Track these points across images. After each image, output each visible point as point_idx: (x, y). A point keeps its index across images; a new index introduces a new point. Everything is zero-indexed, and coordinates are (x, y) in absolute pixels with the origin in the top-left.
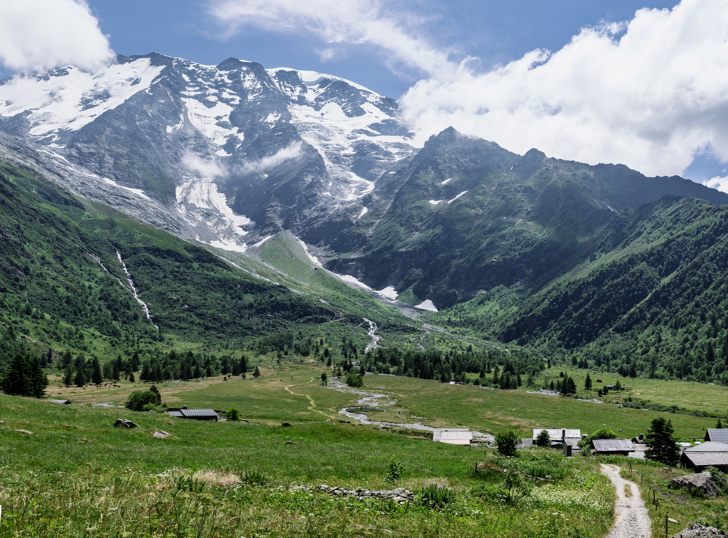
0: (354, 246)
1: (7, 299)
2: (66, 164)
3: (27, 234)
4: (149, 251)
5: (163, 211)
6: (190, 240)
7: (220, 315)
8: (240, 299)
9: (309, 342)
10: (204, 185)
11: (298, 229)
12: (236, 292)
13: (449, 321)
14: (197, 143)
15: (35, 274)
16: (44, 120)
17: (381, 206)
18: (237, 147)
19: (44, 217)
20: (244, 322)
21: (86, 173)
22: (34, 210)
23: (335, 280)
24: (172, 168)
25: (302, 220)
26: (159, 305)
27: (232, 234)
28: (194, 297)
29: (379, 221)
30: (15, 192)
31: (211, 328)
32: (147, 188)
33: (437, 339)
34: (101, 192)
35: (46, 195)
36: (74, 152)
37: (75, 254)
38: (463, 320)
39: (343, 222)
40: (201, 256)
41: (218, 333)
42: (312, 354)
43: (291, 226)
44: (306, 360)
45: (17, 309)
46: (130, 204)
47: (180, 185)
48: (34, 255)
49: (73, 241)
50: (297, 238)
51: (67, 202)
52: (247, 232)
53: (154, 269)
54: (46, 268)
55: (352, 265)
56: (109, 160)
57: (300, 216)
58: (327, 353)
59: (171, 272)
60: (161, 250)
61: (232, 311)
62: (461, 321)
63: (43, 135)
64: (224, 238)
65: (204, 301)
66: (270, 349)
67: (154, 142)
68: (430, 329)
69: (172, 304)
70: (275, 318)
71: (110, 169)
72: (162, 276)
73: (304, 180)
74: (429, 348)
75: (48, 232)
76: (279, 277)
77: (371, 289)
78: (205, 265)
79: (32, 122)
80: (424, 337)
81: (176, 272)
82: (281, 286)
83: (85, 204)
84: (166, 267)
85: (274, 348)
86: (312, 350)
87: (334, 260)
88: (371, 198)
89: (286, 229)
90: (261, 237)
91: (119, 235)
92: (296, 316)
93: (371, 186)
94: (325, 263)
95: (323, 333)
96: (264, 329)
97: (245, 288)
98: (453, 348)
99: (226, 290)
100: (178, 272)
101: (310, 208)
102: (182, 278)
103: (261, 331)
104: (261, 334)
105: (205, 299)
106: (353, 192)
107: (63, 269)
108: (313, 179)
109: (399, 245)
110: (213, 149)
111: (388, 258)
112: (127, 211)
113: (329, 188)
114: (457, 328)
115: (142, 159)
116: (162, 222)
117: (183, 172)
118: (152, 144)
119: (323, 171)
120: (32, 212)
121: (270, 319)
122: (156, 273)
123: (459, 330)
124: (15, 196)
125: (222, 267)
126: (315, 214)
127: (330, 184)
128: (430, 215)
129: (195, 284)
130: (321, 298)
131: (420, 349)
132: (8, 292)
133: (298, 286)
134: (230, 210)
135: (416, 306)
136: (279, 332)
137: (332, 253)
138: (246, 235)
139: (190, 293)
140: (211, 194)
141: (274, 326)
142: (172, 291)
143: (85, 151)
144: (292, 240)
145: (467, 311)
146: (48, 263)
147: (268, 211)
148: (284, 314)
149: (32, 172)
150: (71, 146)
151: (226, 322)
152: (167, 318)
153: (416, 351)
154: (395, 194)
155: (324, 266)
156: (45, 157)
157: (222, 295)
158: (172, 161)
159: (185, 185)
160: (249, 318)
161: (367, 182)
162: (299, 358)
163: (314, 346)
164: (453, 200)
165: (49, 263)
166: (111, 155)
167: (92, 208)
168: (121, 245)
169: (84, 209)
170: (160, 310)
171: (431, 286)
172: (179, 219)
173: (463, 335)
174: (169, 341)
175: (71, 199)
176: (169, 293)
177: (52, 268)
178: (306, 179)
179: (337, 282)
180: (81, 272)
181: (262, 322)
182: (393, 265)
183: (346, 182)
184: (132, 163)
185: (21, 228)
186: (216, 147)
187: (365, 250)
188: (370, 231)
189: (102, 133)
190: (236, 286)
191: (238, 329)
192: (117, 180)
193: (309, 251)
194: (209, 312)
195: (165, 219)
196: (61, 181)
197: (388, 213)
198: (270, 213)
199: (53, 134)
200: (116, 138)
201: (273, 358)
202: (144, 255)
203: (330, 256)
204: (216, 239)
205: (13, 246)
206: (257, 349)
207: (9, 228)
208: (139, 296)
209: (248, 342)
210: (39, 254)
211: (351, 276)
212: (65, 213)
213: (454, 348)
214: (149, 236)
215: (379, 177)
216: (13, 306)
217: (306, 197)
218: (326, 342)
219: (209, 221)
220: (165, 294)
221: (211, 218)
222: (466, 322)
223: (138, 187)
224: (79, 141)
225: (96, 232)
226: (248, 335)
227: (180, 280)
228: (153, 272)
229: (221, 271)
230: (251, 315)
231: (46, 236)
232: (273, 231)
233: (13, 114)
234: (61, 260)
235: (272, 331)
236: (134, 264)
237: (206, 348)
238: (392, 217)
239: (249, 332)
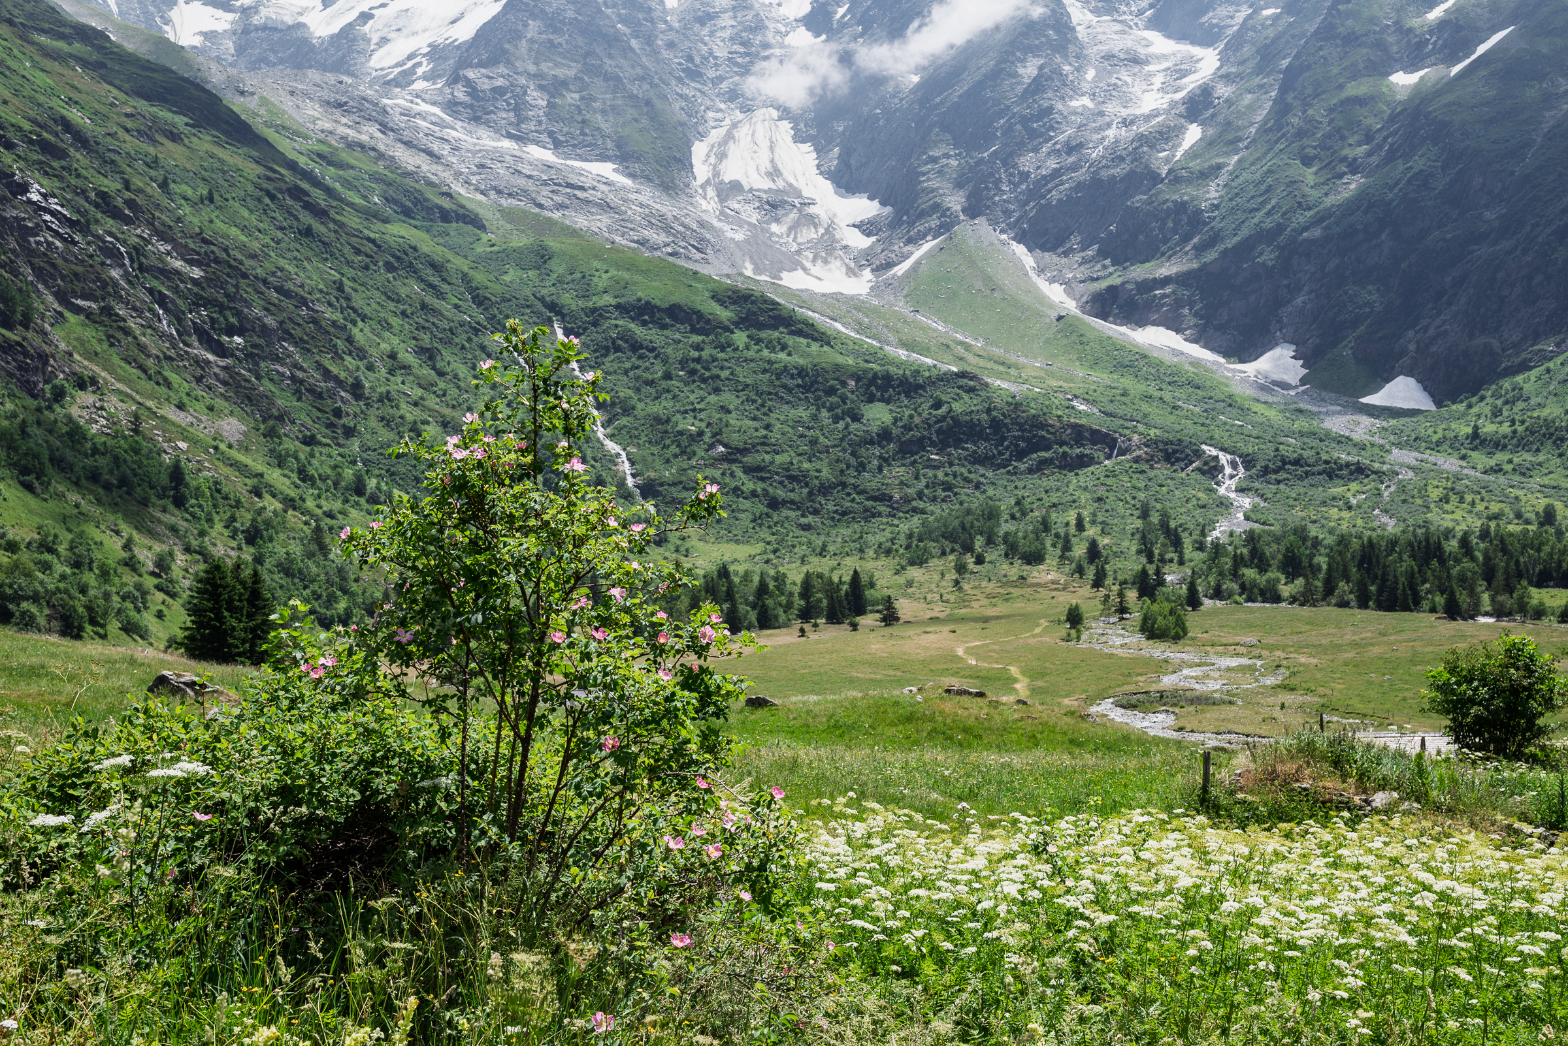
0: (1166, 241)
1: (314, 461)
2: (443, 125)
3: (358, 301)
4: (628, 312)
5: (663, 209)
6: (728, 276)
7: (806, 465)
8: (856, 418)
9: (1045, 525)
10: (760, 129)
11: (1007, 213)
12: (844, 399)
13: (1475, 435)
14: (740, 23)
15: (375, 396)
16: (399, 30)
17: (1240, 115)
18: (838, 16)
19: (393, 256)
20: (870, 481)
21: (488, 141)
22: (373, 241)
23: (1114, 345)
24: (681, 96)
25: (1016, 185)
26: (655, 450)
27: (834, 249)
28: (739, 423)
29: (1236, 158)
30: (334, 203)
31: (784, 502)
32: (625, 157)
33: (1435, 494)
34: (522, 182)
35: (402, 206)
36: (460, 94)
37: (461, 339)
38: (1520, 429)
39: (1130, 176)
40: (755, 314)
41: (803, 516)
42: (1052, 560)
43: (988, 207)
44: (1035, 574)
45: (336, 484)
46: (587, 202)
47: (702, 136)
48: (373, 351)
49: (456, 307)
50: (1004, 237)
51: (445, 216)
52: (874, 239)
53: (641, 357)
54: (399, 380)
55: (1164, 296)
56: (538, 99)
57: (1012, 175)
58: (1094, 552)
59: (680, 362)
60: (655, 307)
61: (836, 453)
62: (1515, 432)
63: (398, 65)
64: (814, 261)
65: (764, 432)
66: (936, 551)
67: (637, 37)
68: (1414, 462)
69: (686, 444)
70: (951, 464)
71: (540, 123)
72: (660, 374)
73: (1015, 75)
74: (1411, 521)
75: (403, 292)
76: (960, 350)
77: (1222, 360)
78: (764, 334)
79: (375, 39)
80: (1392, 489)
81: (694, 360)
82: (963, 375)
83: (486, 215)
84: (669, 351)
85: (948, 546)
86: (1054, 545)
87: (1111, 289)
88: (1210, 94)
89: (973, 217)
90: (910, 248)
91: (560, 281)
92: (1007, 456)
93: (1208, 61)
94: (1084, 299)
95: (1084, 497)
96: (920, 495)
97: (869, 386)
98: (1490, 518)
99: (819, 398)
100: (698, 360)
101: (1036, 150)
102: (707, 374)
103: (914, 503)
104: (915, 510)
105: (767, 427)
106: (1158, 85)
107: (436, 378)
108: (1041, 68)
109: (1301, 219)
110: (778, 32)
111: (1270, 264)
112: (580, 221)
113: (1086, 87)
114: (1501, 457)
115: (612, 83)
116: (662, 238)
117: (709, 103)
118: (634, 43)
119: (1069, 41)
120: (369, 248)
121: (937, 468)
122: (647, 369)
123: (1510, 461)
124: (332, 214)
125: (806, 336)
126: (1052, 164)
127: (1090, 74)
128: (1393, 118)
129: (740, 388)
130: (1076, 397)
131: (1383, 527)
132: (320, 443)
133: (1013, 372)
134: (827, 186)
135: (1364, 400)
136: (961, 503)
137: (1105, 267)
138: (871, 248)
139: (729, 412)
140: (777, 150)
141: (948, 487)
142: (686, 412)
143: (485, 85)
144: (991, 244)
145: (1533, 401)
146: (404, 367)
147: (924, 174)
148: (975, 452)
149: (372, 153)
150: (454, 79)
151: (822, 485)
152: (674, 484)
153: (1369, 533)
154: (1280, 72)
155: (1082, 308)
156: (402, 114)
157: (808, 413)
158: (680, 80)
159: (716, 135)
160: (880, 469)
161: (1197, 51)
162: (1014, 570)
163: (1057, 536)
164: (1468, 61)
165: (406, 367)
166: (541, 88)
167: (502, 223)
168: (563, 306)
169: (482, 227)
170: (658, 464)
171: (1411, 333)
172: (702, 224)
173: (1523, 474)
174: (679, 542)
175: (454, 207)
176: (679, 416)
177: (411, 378)
178: (1021, 71)
179: (1122, 348)
180: (475, 382)
181: (917, 478)
182: (1285, 282)
183: (1135, 60)
184: (588, 100)
185: (347, 289)
186: (786, 25)
187: (1200, 249)
188: (1213, 192)
189: (517, 36)
190: (844, 384)
191: (853, 500)
192: (557, 145)
193: (1041, 271)
194: (779, 459)
195: (668, 229)
196: (434, 167)
197: (1264, 130)
198: (928, 180)
199: (418, 60)
200: (550, 41)
201: (943, 575)
202: (617, 326)
203: (1097, 279)
204: (795, 264)
205: (328, 333)
206: (901, 551)
207: (321, 291)
208: (608, 430)
209: (879, 535)
210: (383, 346)
211: (1162, 329)
212: (442, 241)
213: (1496, 517)
214: (626, 275)
215: (1230, 31)
216: (328, 477)
217: (1025, 120)
218: (1093, 522)
219: (777, 220)
220: (668, 421)
221: (780, 212)
222: (1532, 433)
223: (603, 158)
224: (470, 66)
225: (507, 278)
226: (880, 515)
227: (704, 380)
228: (638, 367)
229: (804, 347)
230: (886, 460)
231: (398, 301)
232: (940, 226)
233: (335, 29)
234: (431, 358)
235: (944, 500)
236: (595, 351)
237: (772, 556)
238: (1276, 142)
239: (882, 508)
